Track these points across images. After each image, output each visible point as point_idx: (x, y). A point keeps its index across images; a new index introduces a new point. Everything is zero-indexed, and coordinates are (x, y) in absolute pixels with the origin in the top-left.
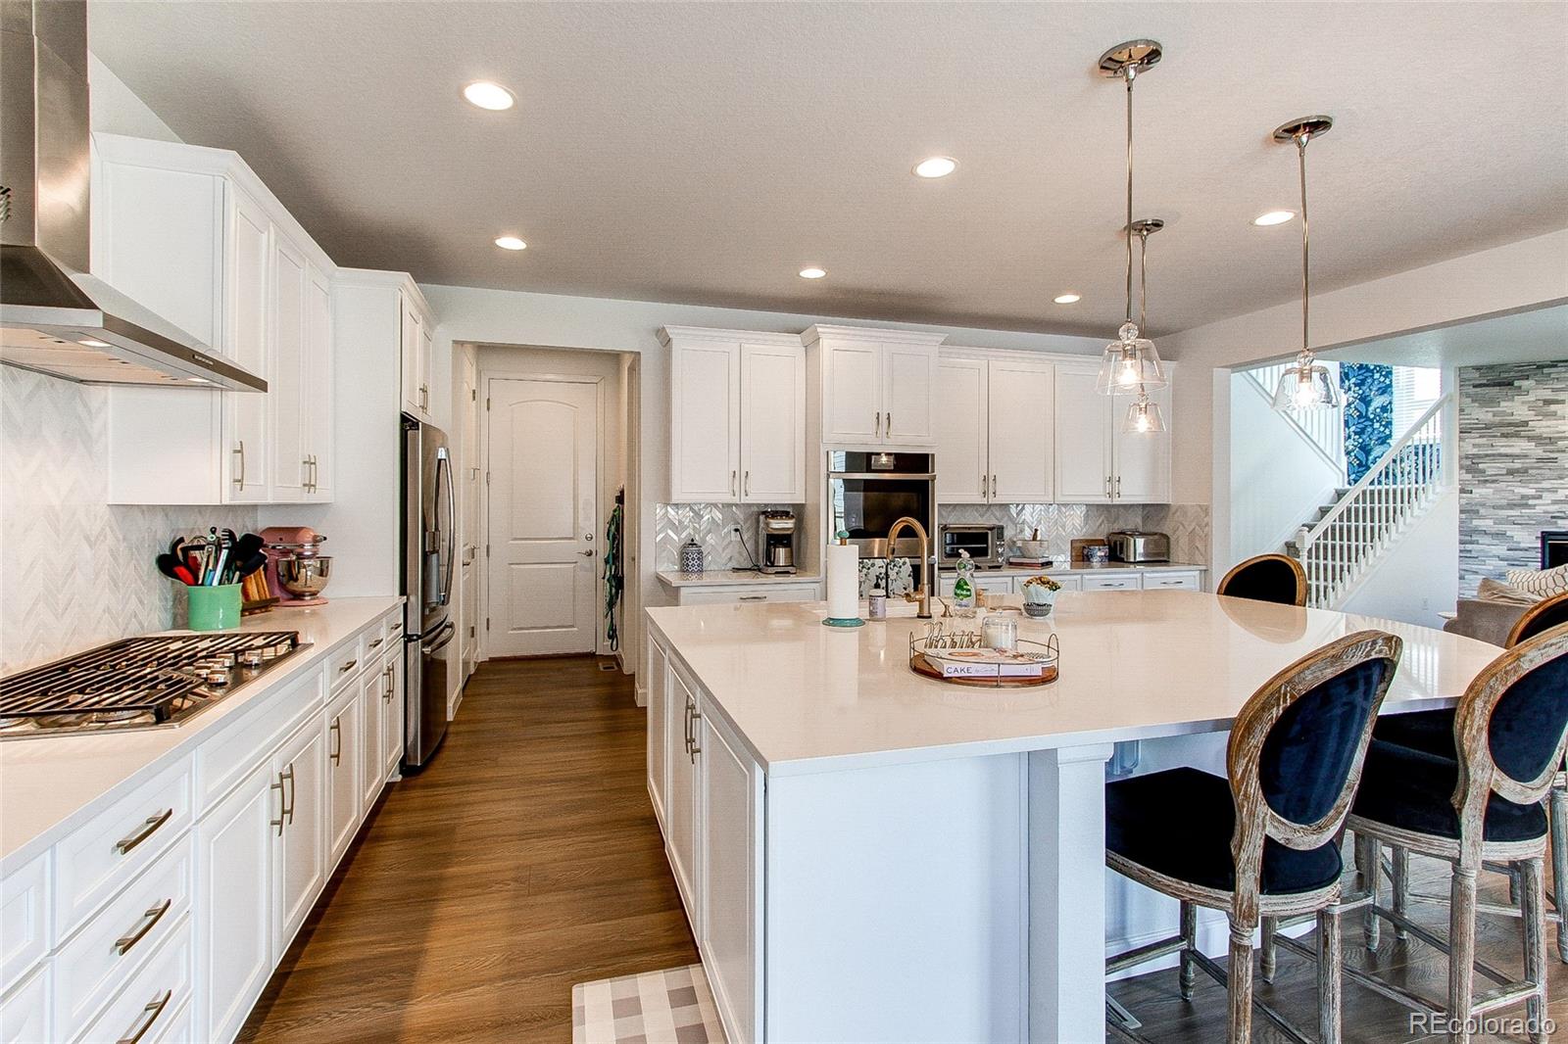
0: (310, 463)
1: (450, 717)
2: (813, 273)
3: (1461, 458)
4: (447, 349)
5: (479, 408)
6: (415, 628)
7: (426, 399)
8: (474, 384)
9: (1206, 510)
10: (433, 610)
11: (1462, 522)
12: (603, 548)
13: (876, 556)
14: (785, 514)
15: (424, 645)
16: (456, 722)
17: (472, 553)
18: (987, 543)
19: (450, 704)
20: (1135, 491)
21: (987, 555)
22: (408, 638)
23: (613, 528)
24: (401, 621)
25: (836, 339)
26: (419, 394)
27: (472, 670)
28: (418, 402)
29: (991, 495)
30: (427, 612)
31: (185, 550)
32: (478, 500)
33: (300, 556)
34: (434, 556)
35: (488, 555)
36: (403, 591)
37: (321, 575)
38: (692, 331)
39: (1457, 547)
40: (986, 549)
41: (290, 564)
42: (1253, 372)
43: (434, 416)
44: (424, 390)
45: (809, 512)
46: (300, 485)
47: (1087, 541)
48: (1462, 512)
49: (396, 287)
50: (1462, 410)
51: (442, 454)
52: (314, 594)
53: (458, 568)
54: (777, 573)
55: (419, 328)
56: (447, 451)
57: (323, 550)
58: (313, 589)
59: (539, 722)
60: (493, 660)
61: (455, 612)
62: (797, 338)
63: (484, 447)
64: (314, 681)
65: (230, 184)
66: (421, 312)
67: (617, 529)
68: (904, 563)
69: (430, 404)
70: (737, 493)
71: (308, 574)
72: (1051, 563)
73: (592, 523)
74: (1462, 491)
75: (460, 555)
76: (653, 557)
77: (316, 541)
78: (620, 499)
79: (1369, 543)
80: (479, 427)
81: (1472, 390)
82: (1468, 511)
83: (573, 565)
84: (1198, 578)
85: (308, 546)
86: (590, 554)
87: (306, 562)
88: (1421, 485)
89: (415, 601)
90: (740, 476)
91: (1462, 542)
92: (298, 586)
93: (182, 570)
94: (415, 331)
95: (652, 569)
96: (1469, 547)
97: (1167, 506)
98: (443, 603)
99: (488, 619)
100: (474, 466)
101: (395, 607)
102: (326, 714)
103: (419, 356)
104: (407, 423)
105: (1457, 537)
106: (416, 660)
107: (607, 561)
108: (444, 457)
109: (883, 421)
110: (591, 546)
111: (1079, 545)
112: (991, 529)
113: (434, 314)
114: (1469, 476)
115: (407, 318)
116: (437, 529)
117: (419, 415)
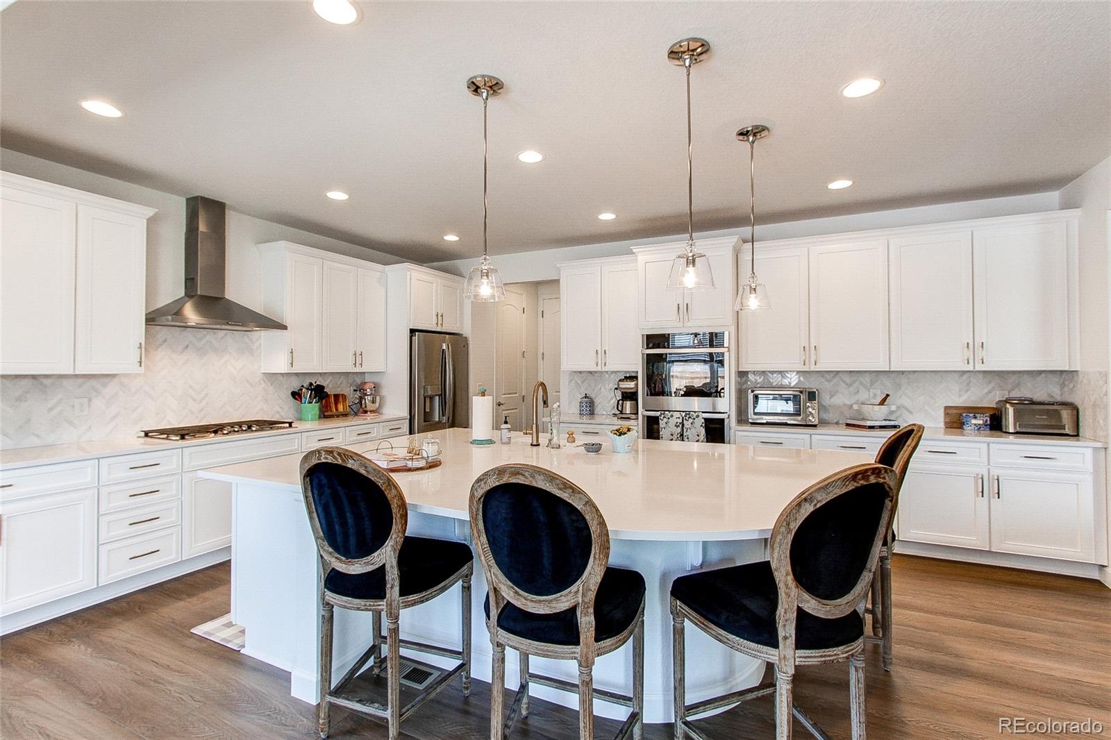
7: (441, 319)
14: (633, 379)
21: (800, 415)
25: (648, 255)
26: (435, 318)
29: (812, 363)
31: (299, 390)
33: (366, 395)
37: (373, 403)
44: (439, 316)
49: (406, 270)
54: (622, 418)
55: (436, 285)
63: (541, 338)
66: (437, 276)
68: (698, 416)
70: (599, 365)
85: (368, 390)
90: (602, 353)
93: (297, 398)
97: (1076, 373)
104: (412, 333)
109: (683, 309)
111: (955, 411)
112: (801, 392)
117: (433, 328)
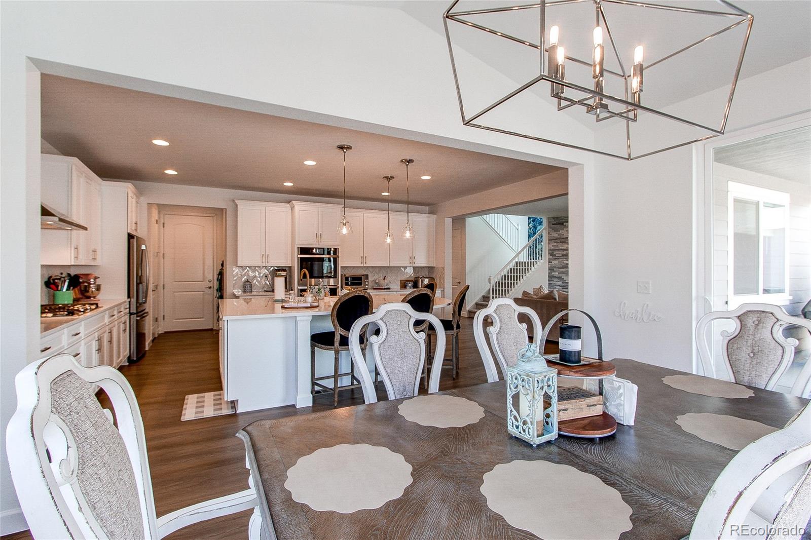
0: (94, 251)
1: (147, 349)
2: (288, 184)
3: (549, 250)
4: (145, 206)
5: (159, 227)
6: (134, 310)
7: (137, 227)
8: (157, 217)
9: (443, 268)
10: (140, 304)
11: (549, 273)
12: (216, 285)
13: (313, 285)
14: (284, 270)
15: (137, 317)
16: (149, 350)
17: (156, 287)
18: (362, 280)
19: (147, 344)
20: (421, 261)
21: (362, 285)
22: (131, 314)
23: (220, 276)
24: (128, 307)
25: (300, 207)
26: (134, 225)
27: (156, 336)
28: (134, 228)
29: (365, 263)
30: (138, 305)
31: (54, 280)
32: (159, 264)
33: (89, 284)
34: (141, 285)
35: (164, 288)
36: (129, 297)
37: (97, 291)
38: (244, 201)
39: (548, 282)
40: (362, 283)
41: (86, 286)
42: (485, 217)
43: (141, 233)
44: (136, 224)
45: (292, 268)
46: (91, 259)
47: (406, 280)
48: (549, 269)
49: (125, 188)
50: (549, 233)
51: (143, 247)
52: (94, 297)
53: (150, 293)
55: (134, 201)
56: (146, 247)
57: (98, 282)
58: (94, 295)
59: (184, 349)
60: (166, 333)
61: (149, 307)
62: (288, 205)
63: (162, 243)
64: (103, 317)
65: (74, 167)
66: (135, 194)
67: (221, 277)
68: (327, 287)
69: (138, 228)
70: (264, 262)
71: (93, 288)
72: (390, 288)
73: (211, 275)
74: (549, 262)
75: (151, 287)
76: (232, 285)
77: (96, 278)
78: (222, 265)
79: (515, 282)
80: (159, 234)
81: (552, 226)
82: (551, 269)
83: (202, 293)
84: (440, 293)
85: (92, 280)
86: (210, 288)
87: (92, 286)
88: (535, 260)
89: (134, 300)
90: (265, 256)
91: (549, 281)
92: (88, 294)
93: (52, 286)
94: (132, 201)
95: (231, 291)
96: (551, 282)
97: (434, 267)
98: (144, 303)
99: (164, 316)
100: (157, 251)
101: (125, 302)
102: (107, 328)
103: (134, 209)
104: (130, 237)
105: (547, 278)
106: (134, 322)
107: (217, 290)
108: (145, 248)
109: (319, 236)
110: (211, 284)
111: (403, 282)
112: (363, 275)
113: (140, 193)
114: (551, 257)
115: (130, 198)
116: (142, 275)
117: (134, 233)
